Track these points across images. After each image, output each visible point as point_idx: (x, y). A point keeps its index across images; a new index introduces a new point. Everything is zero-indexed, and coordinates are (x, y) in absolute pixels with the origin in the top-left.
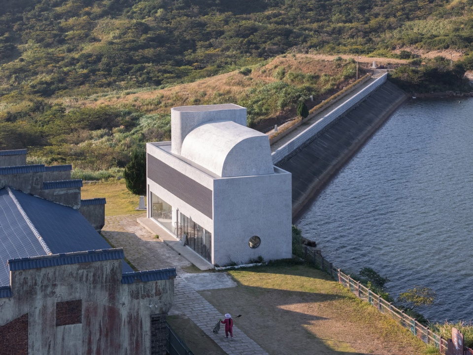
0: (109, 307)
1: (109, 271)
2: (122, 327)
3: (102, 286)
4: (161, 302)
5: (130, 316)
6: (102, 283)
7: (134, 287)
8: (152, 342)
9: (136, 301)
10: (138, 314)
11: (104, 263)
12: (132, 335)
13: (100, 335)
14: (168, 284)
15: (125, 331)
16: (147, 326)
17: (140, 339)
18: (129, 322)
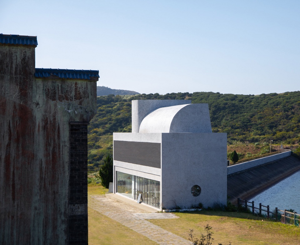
0: (20, 105)
1: (19, 60)
2: (36, 132)
3: (11, 78)
4: (81, 108)
5: (45, 120)
6: (11, 73)
7: (50, 84)
8: (71, 156)
9: (52, 103)
10: (55, 119)
11: (14, 49)
12: (47, 144)
13: (10, 139)
14: (89, 87)
15: (40, 138)
16: (65, 134)
17: (57, 151)
18: (45, 128)
